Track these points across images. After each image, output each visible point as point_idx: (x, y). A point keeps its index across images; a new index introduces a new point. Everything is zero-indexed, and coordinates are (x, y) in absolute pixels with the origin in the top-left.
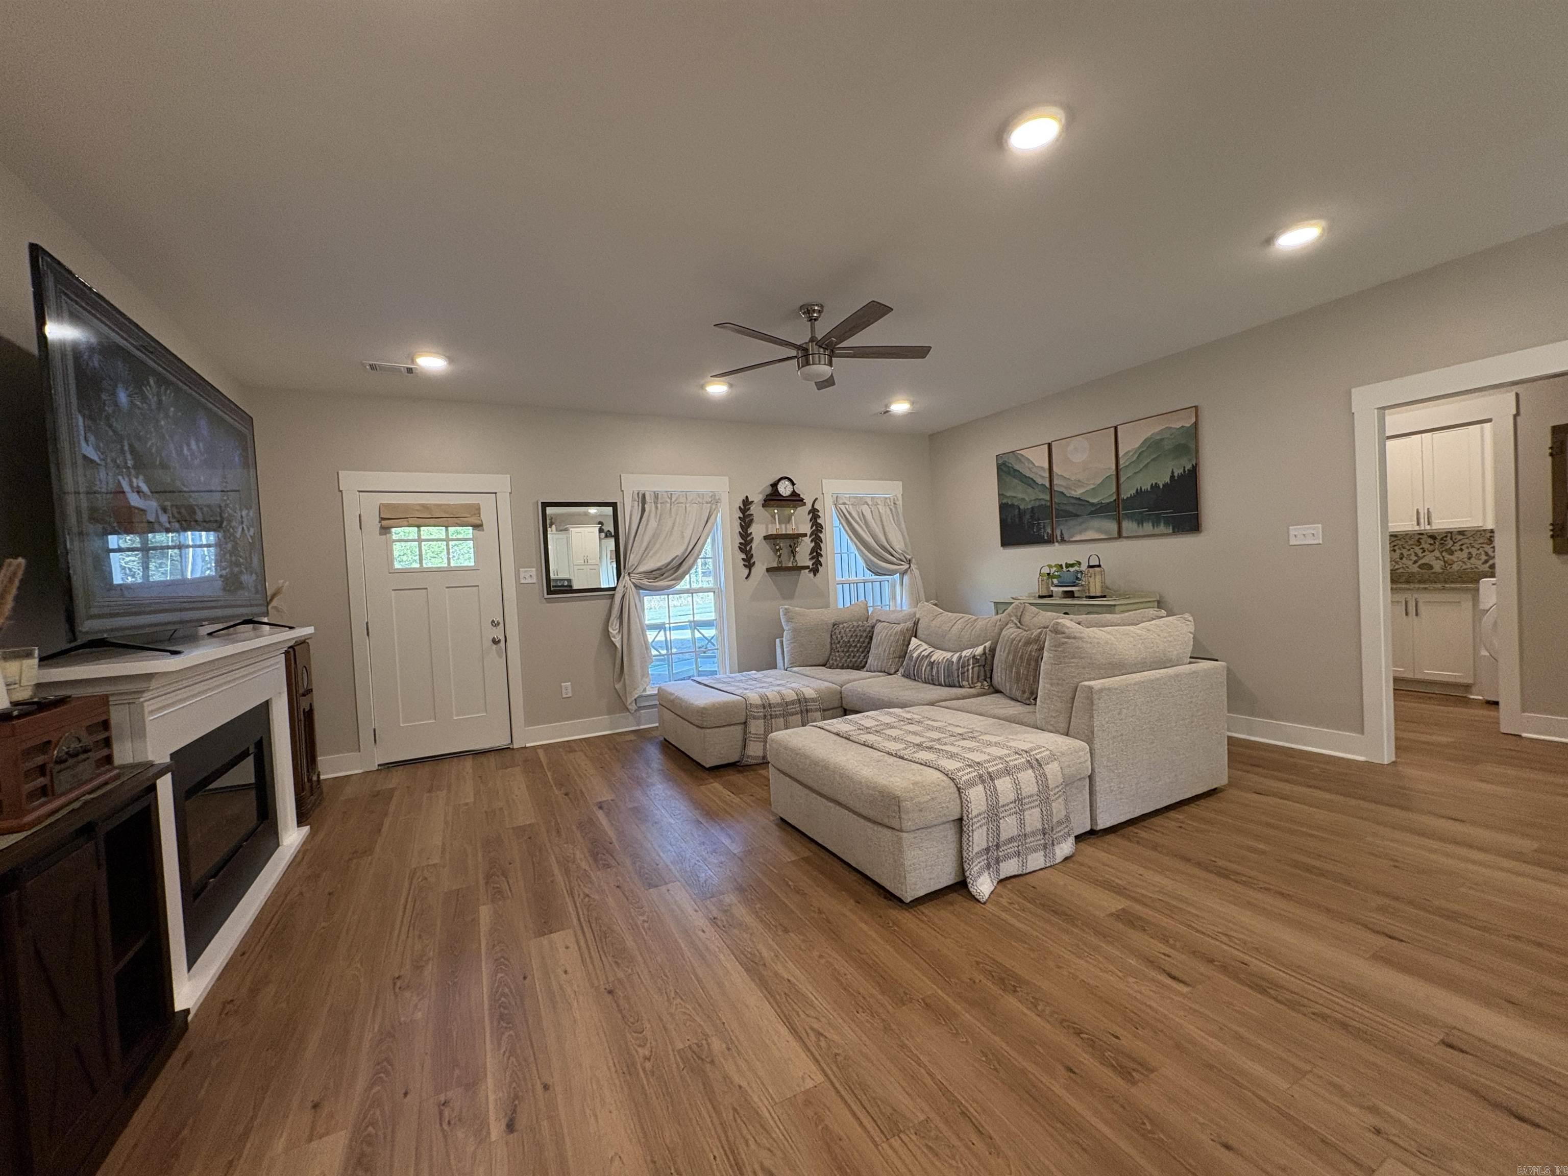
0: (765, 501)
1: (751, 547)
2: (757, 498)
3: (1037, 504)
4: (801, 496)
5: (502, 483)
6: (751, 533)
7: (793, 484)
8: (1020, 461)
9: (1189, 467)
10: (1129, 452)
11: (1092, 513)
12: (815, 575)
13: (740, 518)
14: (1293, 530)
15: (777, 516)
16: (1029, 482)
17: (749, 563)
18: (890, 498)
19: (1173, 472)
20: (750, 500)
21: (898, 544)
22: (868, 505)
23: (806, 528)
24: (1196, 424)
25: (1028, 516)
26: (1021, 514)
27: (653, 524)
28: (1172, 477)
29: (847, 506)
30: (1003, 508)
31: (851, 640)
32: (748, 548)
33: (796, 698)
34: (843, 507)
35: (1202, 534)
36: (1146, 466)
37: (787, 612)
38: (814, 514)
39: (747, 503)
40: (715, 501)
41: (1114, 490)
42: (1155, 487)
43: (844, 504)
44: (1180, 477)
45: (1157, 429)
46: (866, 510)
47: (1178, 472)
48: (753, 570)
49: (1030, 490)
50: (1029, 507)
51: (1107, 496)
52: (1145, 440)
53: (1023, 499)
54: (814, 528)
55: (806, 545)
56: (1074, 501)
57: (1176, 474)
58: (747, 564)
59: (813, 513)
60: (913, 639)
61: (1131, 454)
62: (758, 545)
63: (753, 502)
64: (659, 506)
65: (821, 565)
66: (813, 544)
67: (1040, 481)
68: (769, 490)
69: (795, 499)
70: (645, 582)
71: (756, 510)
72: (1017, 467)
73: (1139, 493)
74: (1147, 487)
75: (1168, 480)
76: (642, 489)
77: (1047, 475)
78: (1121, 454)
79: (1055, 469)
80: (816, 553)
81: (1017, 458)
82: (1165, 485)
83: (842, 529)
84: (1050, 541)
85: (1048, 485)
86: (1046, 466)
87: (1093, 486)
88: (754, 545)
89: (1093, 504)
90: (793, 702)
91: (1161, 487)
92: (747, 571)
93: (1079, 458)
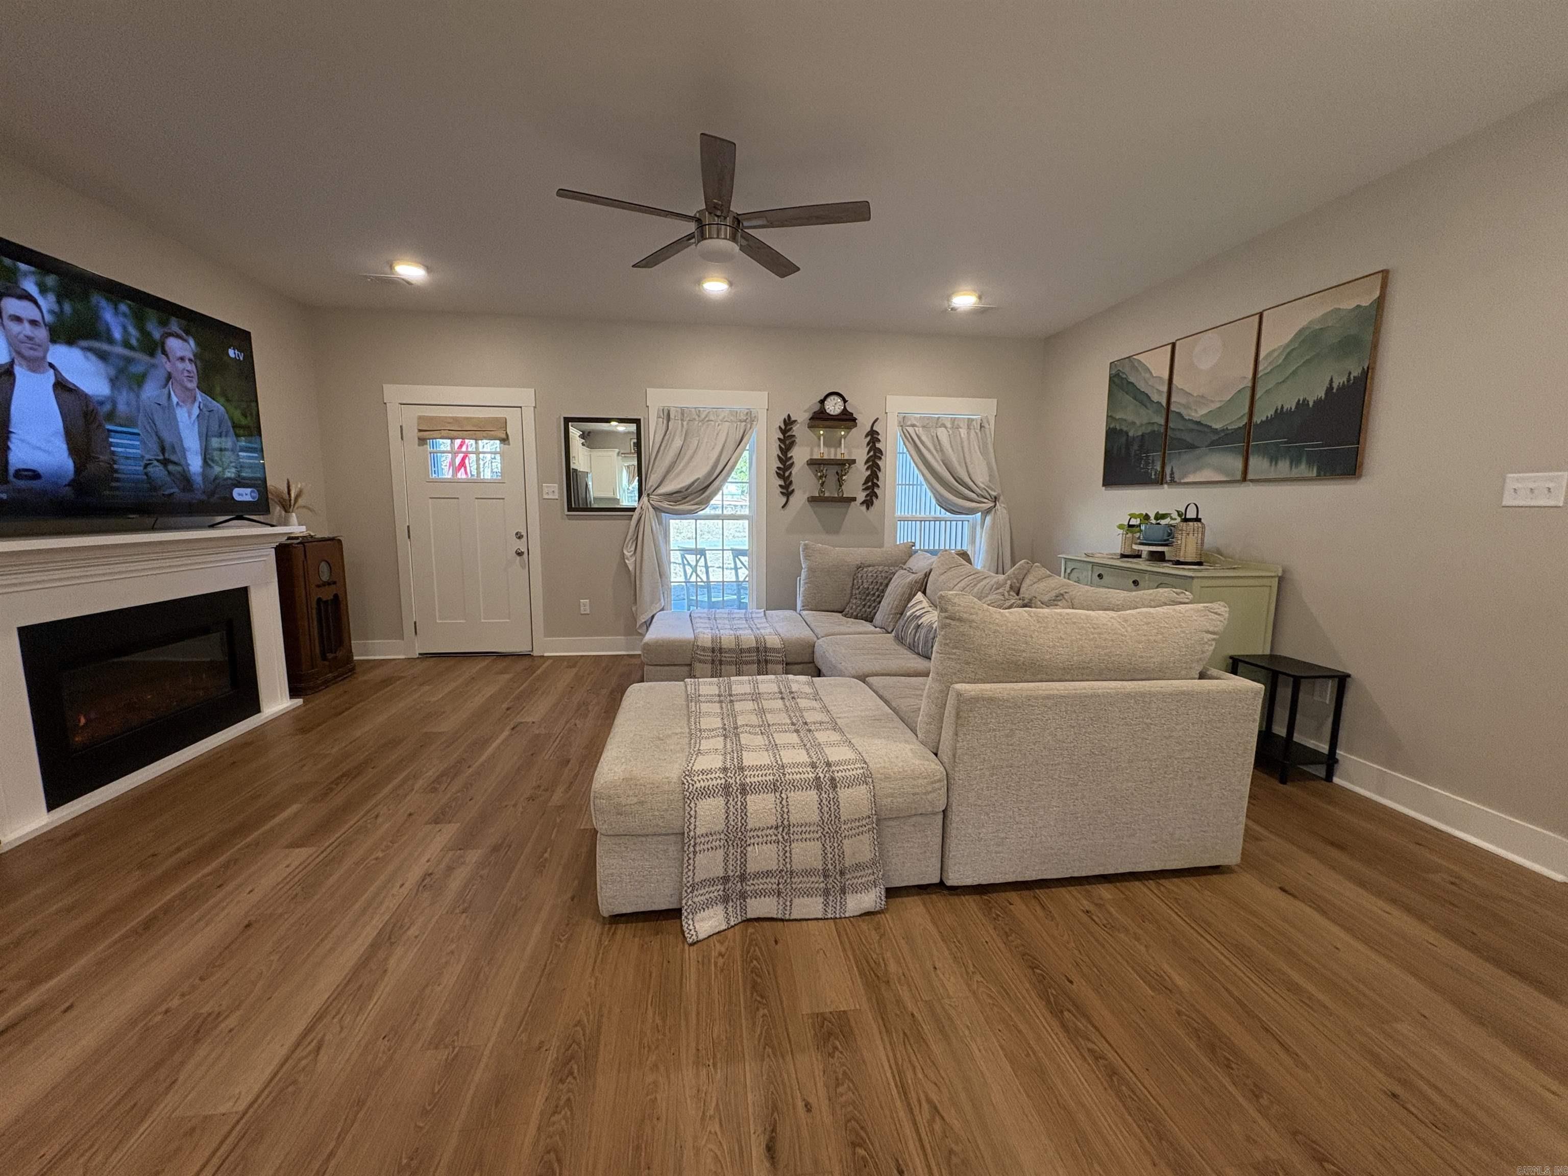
0: (812, 419)
1: (791, 473)
2: (802, 416)
3: (1150, 429)
4: (854, 416)
5: (525, 396)
6: (791, 457)
7: (845, 401)
8: (1137, 370)
9: (1356, 373)
10: (1274, 350)
11: (1212, 444)
12: (868, 508)
13: (779, 439)
14: (1513, 480)
15: (822, 438)
16: (1142, 398)
17: (787, 490)
18: (976, 419)
19: (1331, 381)
20: (793, 419)
21: (981, 477)
22: (946, 427)
23: (861, 454)
24: (1380, 304)
25: (1136, 447)
26: (1129, 443)
27: (678, 443)
28: (1330, 388)
29: (917, 429)
30: (1112, 434)
31: (871, 587)
32: (787, 474)
33: (754, 645)
34: (910, 429)
35: (1363, 480)
36: (1294, 373)
37: (806, 547)
38: (873, 437)
39: (789, 423)
40: (750, 419)
41: (1246, 410)
42: (1302, 405)
43: (913, 426)
44: (1341, 388)
45: (1318, 313)
46: (942, 434)
47: (1339, 381)
48: (792, 499)
49: (1143, 411)
50: (1140, 433)
51: (1235, 419)
52: (1300, 331)
53: (1134, 423)
54: (872, 453)
55: (860, 472)
56: (1191, 426)
57: (1335, 386)
58: (784, 491)
59: (872, 436)
60: (919, 593)
61: (1276, 354)
62: (800, 471)
63: (795, 421)
64: (685, 423)
65: (877, 497)
66: (869, 473)
67: (1155, 398)
68: (817, 408)
69: (847, 419)
70: (665, 505)
71: (800, 431)
72: (1132, 379)
73: (1280, 415)
74: (1291, 405)
75: (1322, 394)
76: (667, 404)
77: (1165, 389)
78: (1262, 355)
79: (1175, 381)
80: (872, 484)
81: (1134, 368)
82: (1318, 402)
83: (908, 455)
84: (1160, 481)
85: (1164, 403)
86: (1166, 376)
87: (1218, 405)
88: (795, 470)
89: (1215, 431)
90: (749, 650)
91: (1311, 404)
92: (784, 500)
93: (1206, 363)
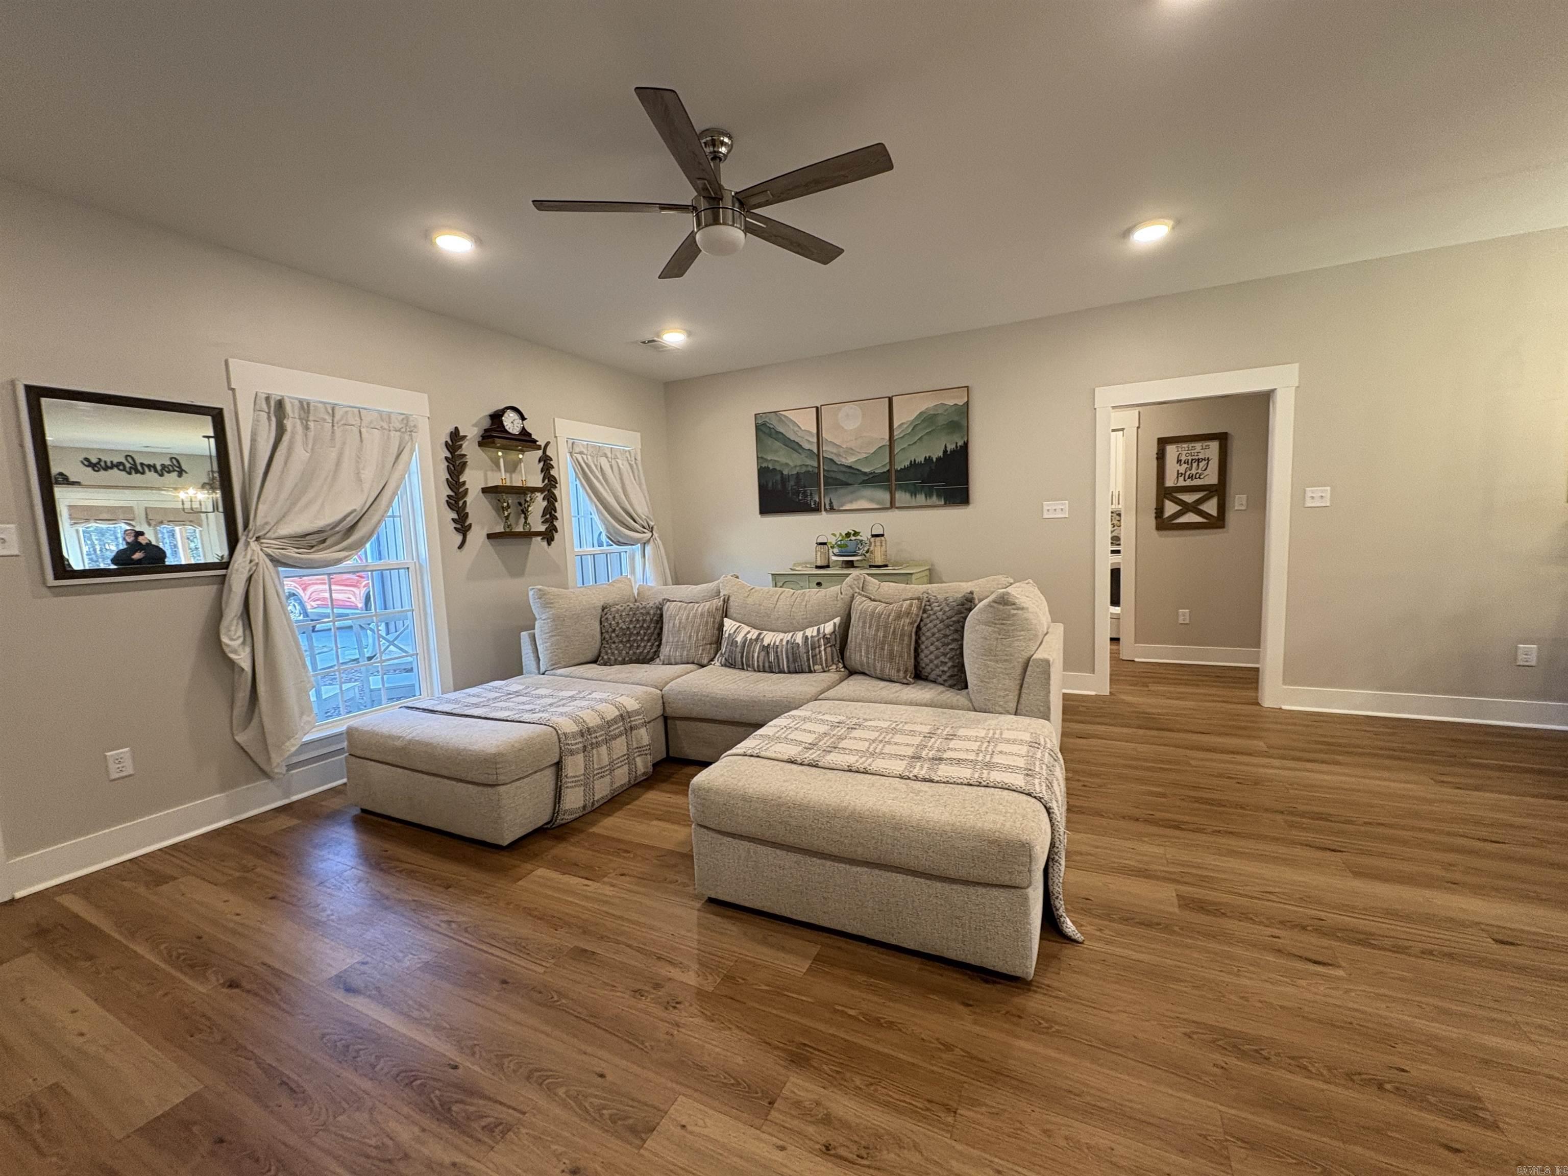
0: (483, 437)
1: (465, 502)
2: (471, 432)
3: (804, 470)
4: (533, 437)
6: (464, 483)
7: (523, 418)
8: (783, 421)
9: (960, 443)
10: (902, 424)
11: (864, 482)
12: (549, 544)
13: (446, 458)
14: (1047, 505)
15: (502, 461)
16: (794, 446)
17: (462, 526)
18: (629, 451)
19: (946, 447)
20: (461, 434)
21: (641, 508)
22: (607, 457)
23: (536, 480)
24: (967, 403)
25: (792, 483)
26: (784, 479)
28: (945, 451)
29: (585, 457)
30: (763, 472)
31: (631, 626)
32: (461, 503)
33: (617, 713)
34: (579, 457)
35: (971, 506)
36: (920, 439)
37: (541, 595)
38: (546, 464)
39: (456, 438)
40: (408, 427)
41: (888, 460)
42: (928, 460)
43: (581, 453)
44: (953, 452)
45: (931, 404)
46: (604, 462)
47: (951, 447)
48: (470, 536)
49: (795, 455)
50: (795, 472)
51: (880, 466)
52: (920, 413)
53: (787, 464)
54: (546, 481)
55: (538, 504)
56: (844, 469)
57: (949, 449)
58: (458, 526)
59: (545, 461)
60: (725, 619)
61: (905, 426)
62: (474, 501)
63: (465, 437)
64: (308, 423)
65: (557, 531)
66: (545, 503)
67: (806, 446)
68: (487, 424)
69: (525, 440)
70: (292, 553)
71: (470, 449)
72: (781, 429)
73: (914, 465)
74: (921, 459)
75: (941, 454)
76: (278, 392)
77: (815, 440)
78: (896, 425)
79: (825, 435)
80: (550, 514)
81: (780, 420)
82: (939, 459)
83: (579, 486)
84: (817, 509)
85: (815, 451)
86: (815, 431)
87: (865, 456)
88: (469, 499)
89: (865, 474)
90: (614, 721)
91: (934, 460)
92: (459, 538)
93: (851, 425)
